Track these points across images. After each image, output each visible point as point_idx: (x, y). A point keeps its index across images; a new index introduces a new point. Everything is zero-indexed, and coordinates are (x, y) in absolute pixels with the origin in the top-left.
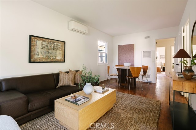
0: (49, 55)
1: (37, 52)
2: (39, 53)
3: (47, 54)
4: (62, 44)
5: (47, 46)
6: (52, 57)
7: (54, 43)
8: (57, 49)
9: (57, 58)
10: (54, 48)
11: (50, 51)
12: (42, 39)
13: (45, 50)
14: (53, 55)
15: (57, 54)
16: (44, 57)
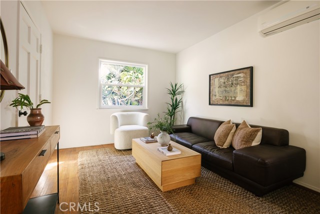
0: (227, 95)
1: (215, 92)
2: (217, 94)
3: (224, 94)
4: (246, 73)
5: (224, 83)
6: (230, 98)
7: (233, 75)
8: (238, 84)
9: (237, 99)
10: (232, 84)
11: (228, 89)
12: (219, 75)
13: (223, 89)
14: (231, 94)
15: (237, 93)
16: (221, 98)
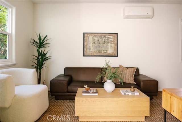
0: (100, 49)
1: (90, 47)
2: (91, 48)
3: (98, 48)
4: (114, 36)
5: (98, 40)
6: (103, 51)
7: (105, 36)
8: (109, 42)
9: (108, 52)
10: (105, 42)
11: (101, 45)
12: (93, 34)
13: (97, 44)
14: (103, 49)
15: (108, 48)
16: (95, 51)
